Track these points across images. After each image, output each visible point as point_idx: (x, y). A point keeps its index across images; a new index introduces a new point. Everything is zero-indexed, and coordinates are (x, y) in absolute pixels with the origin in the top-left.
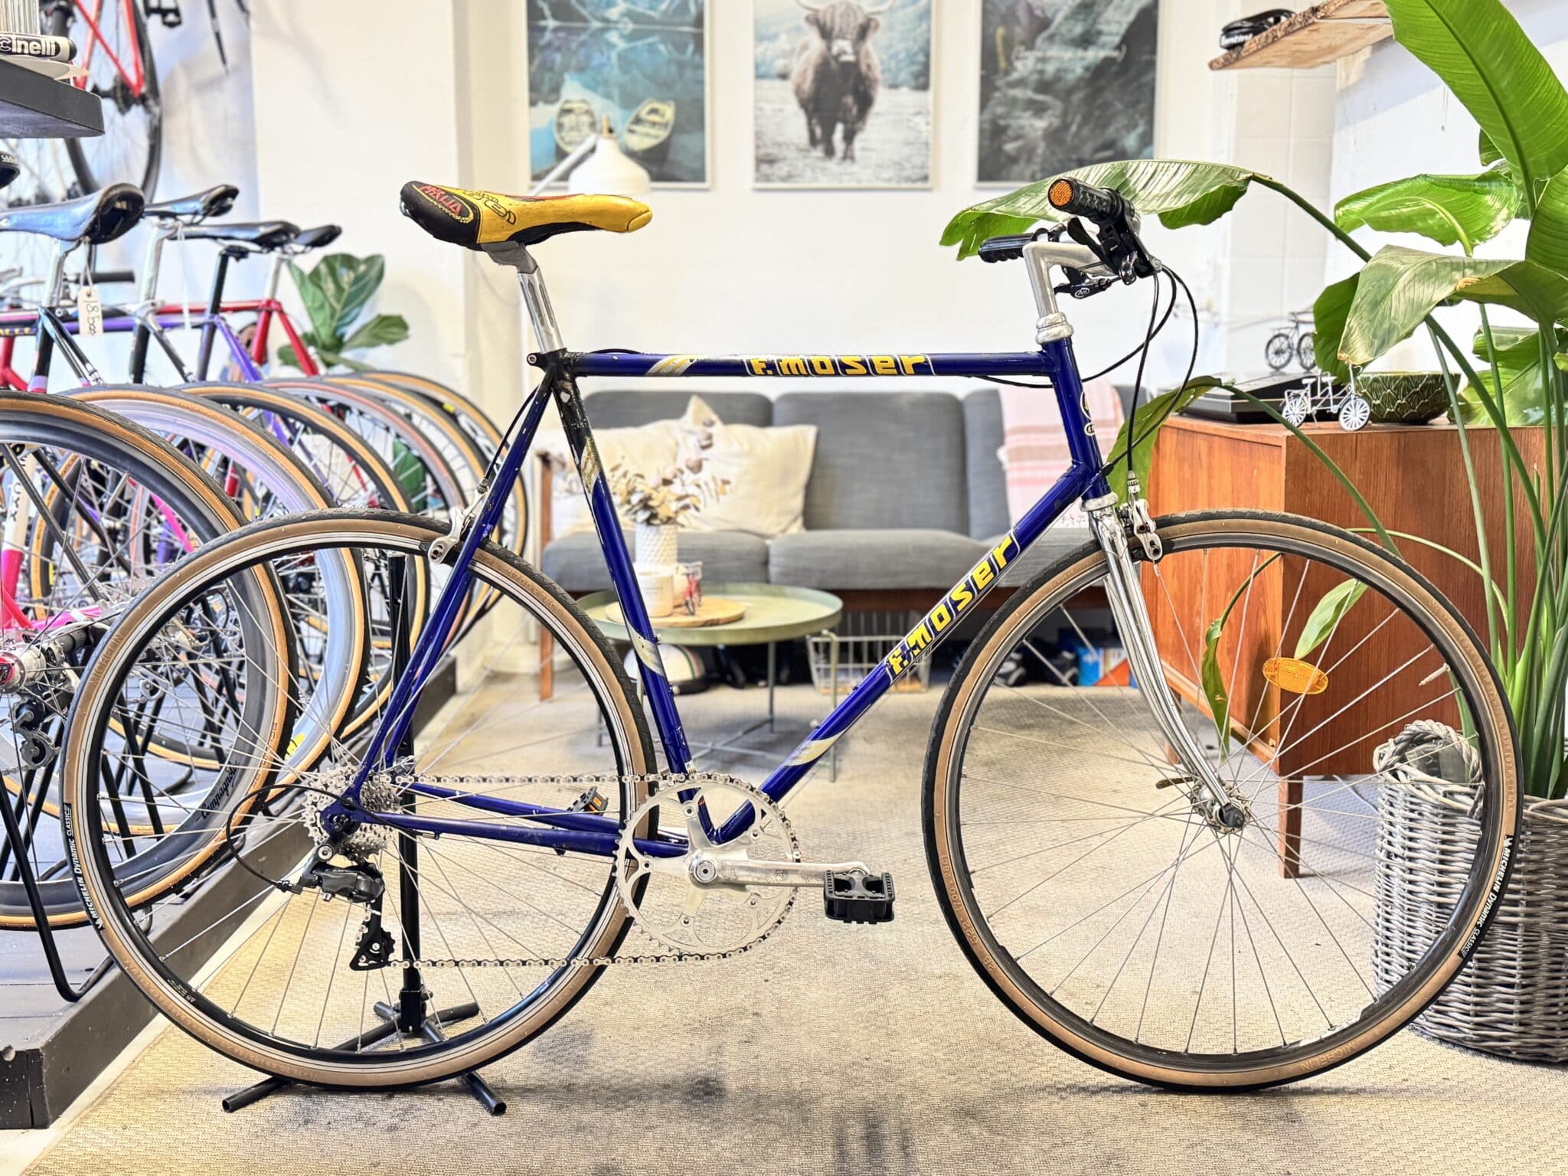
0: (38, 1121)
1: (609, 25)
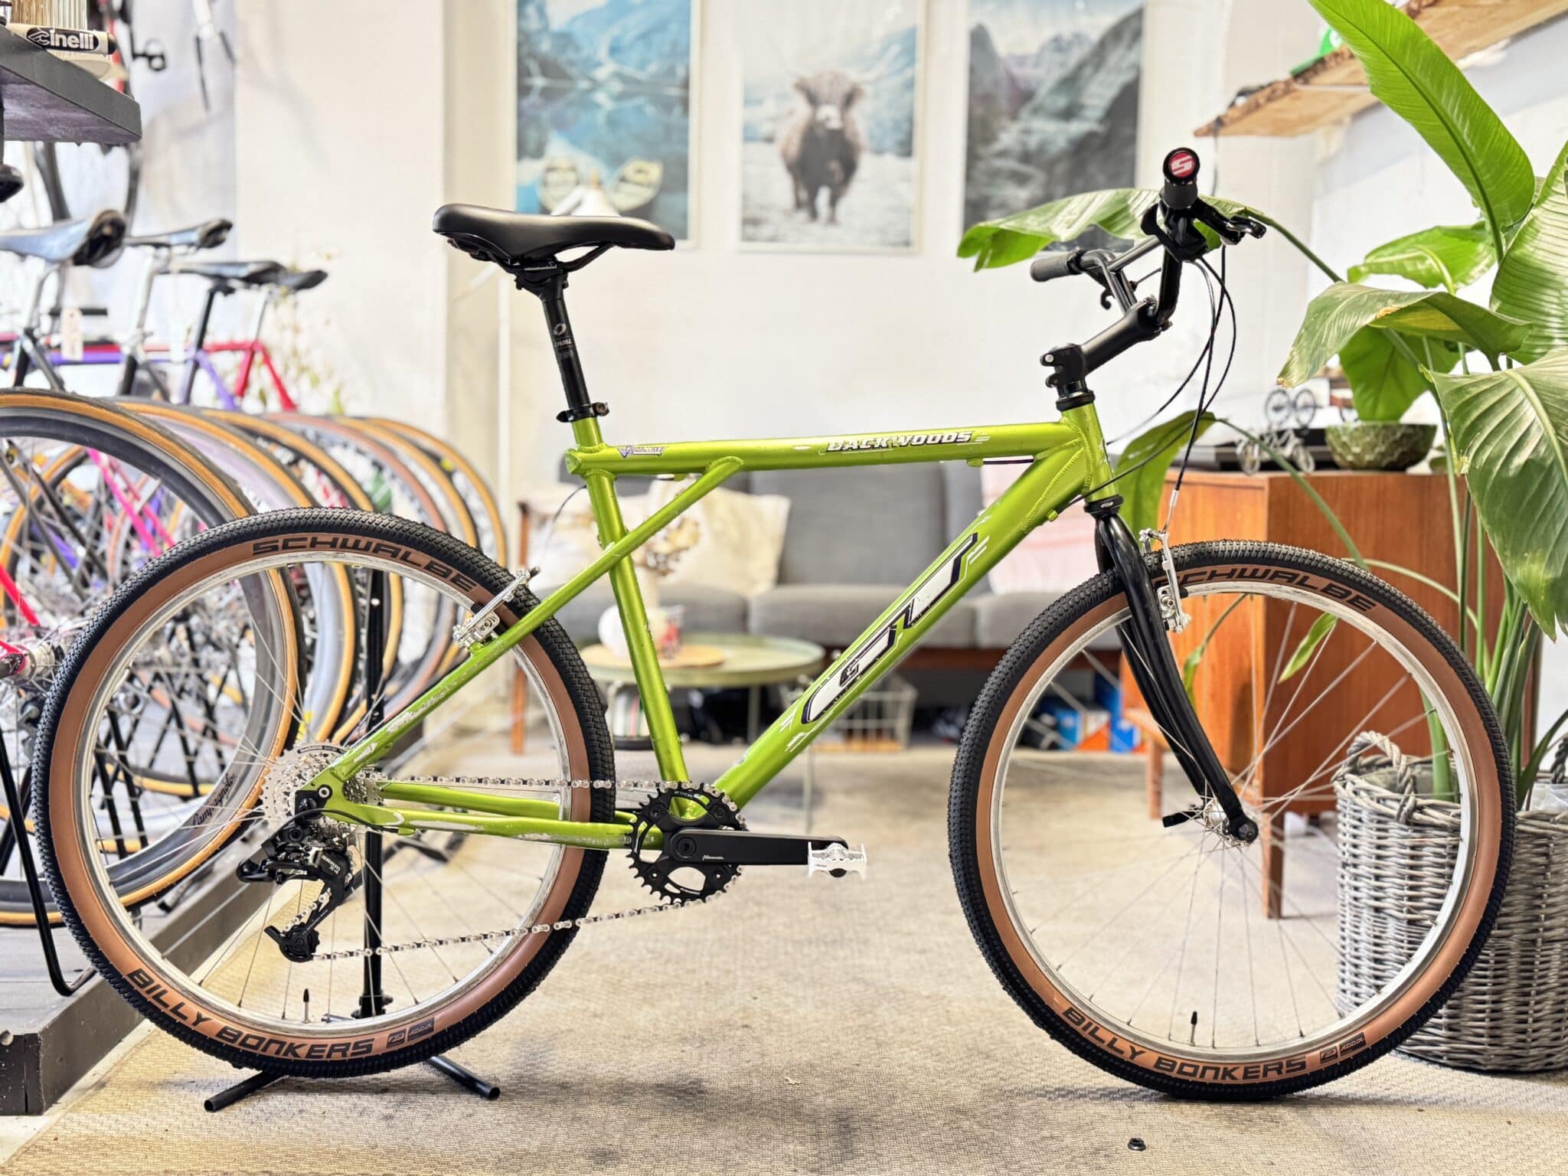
0: (31, 1110)
1: (596, 85)
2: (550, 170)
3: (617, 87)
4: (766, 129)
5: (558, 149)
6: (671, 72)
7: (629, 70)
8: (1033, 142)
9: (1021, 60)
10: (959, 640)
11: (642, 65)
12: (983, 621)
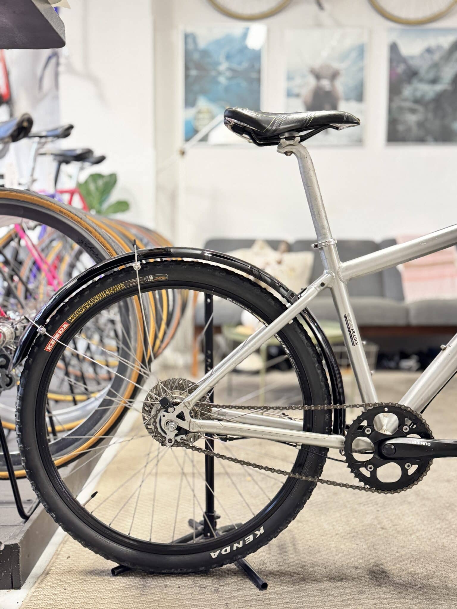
0: (15, 585)
1: (219, 73)
2: (199, 112)
3: (229, 74)
4: (296, 91)
5: (203, 103)
6: (253, 66)
7: (235, 66)
8: (419, 94)
9: (412, 58)
10: (401, 322)
11: (240, 63)
12: (412, 313)
